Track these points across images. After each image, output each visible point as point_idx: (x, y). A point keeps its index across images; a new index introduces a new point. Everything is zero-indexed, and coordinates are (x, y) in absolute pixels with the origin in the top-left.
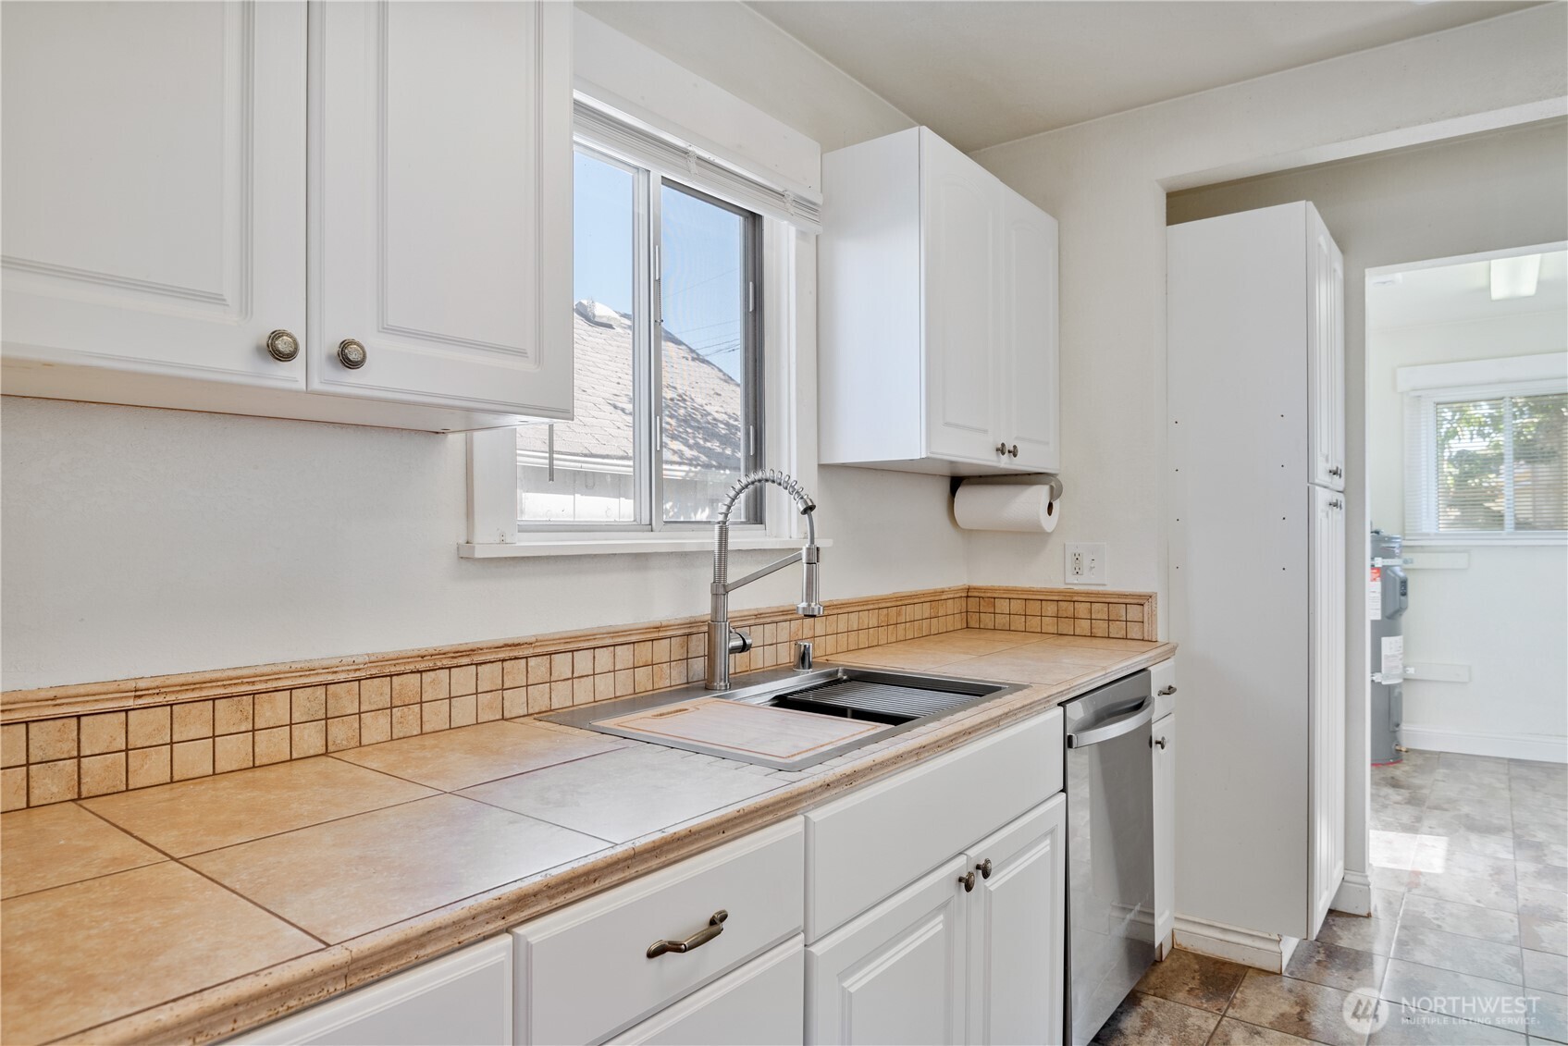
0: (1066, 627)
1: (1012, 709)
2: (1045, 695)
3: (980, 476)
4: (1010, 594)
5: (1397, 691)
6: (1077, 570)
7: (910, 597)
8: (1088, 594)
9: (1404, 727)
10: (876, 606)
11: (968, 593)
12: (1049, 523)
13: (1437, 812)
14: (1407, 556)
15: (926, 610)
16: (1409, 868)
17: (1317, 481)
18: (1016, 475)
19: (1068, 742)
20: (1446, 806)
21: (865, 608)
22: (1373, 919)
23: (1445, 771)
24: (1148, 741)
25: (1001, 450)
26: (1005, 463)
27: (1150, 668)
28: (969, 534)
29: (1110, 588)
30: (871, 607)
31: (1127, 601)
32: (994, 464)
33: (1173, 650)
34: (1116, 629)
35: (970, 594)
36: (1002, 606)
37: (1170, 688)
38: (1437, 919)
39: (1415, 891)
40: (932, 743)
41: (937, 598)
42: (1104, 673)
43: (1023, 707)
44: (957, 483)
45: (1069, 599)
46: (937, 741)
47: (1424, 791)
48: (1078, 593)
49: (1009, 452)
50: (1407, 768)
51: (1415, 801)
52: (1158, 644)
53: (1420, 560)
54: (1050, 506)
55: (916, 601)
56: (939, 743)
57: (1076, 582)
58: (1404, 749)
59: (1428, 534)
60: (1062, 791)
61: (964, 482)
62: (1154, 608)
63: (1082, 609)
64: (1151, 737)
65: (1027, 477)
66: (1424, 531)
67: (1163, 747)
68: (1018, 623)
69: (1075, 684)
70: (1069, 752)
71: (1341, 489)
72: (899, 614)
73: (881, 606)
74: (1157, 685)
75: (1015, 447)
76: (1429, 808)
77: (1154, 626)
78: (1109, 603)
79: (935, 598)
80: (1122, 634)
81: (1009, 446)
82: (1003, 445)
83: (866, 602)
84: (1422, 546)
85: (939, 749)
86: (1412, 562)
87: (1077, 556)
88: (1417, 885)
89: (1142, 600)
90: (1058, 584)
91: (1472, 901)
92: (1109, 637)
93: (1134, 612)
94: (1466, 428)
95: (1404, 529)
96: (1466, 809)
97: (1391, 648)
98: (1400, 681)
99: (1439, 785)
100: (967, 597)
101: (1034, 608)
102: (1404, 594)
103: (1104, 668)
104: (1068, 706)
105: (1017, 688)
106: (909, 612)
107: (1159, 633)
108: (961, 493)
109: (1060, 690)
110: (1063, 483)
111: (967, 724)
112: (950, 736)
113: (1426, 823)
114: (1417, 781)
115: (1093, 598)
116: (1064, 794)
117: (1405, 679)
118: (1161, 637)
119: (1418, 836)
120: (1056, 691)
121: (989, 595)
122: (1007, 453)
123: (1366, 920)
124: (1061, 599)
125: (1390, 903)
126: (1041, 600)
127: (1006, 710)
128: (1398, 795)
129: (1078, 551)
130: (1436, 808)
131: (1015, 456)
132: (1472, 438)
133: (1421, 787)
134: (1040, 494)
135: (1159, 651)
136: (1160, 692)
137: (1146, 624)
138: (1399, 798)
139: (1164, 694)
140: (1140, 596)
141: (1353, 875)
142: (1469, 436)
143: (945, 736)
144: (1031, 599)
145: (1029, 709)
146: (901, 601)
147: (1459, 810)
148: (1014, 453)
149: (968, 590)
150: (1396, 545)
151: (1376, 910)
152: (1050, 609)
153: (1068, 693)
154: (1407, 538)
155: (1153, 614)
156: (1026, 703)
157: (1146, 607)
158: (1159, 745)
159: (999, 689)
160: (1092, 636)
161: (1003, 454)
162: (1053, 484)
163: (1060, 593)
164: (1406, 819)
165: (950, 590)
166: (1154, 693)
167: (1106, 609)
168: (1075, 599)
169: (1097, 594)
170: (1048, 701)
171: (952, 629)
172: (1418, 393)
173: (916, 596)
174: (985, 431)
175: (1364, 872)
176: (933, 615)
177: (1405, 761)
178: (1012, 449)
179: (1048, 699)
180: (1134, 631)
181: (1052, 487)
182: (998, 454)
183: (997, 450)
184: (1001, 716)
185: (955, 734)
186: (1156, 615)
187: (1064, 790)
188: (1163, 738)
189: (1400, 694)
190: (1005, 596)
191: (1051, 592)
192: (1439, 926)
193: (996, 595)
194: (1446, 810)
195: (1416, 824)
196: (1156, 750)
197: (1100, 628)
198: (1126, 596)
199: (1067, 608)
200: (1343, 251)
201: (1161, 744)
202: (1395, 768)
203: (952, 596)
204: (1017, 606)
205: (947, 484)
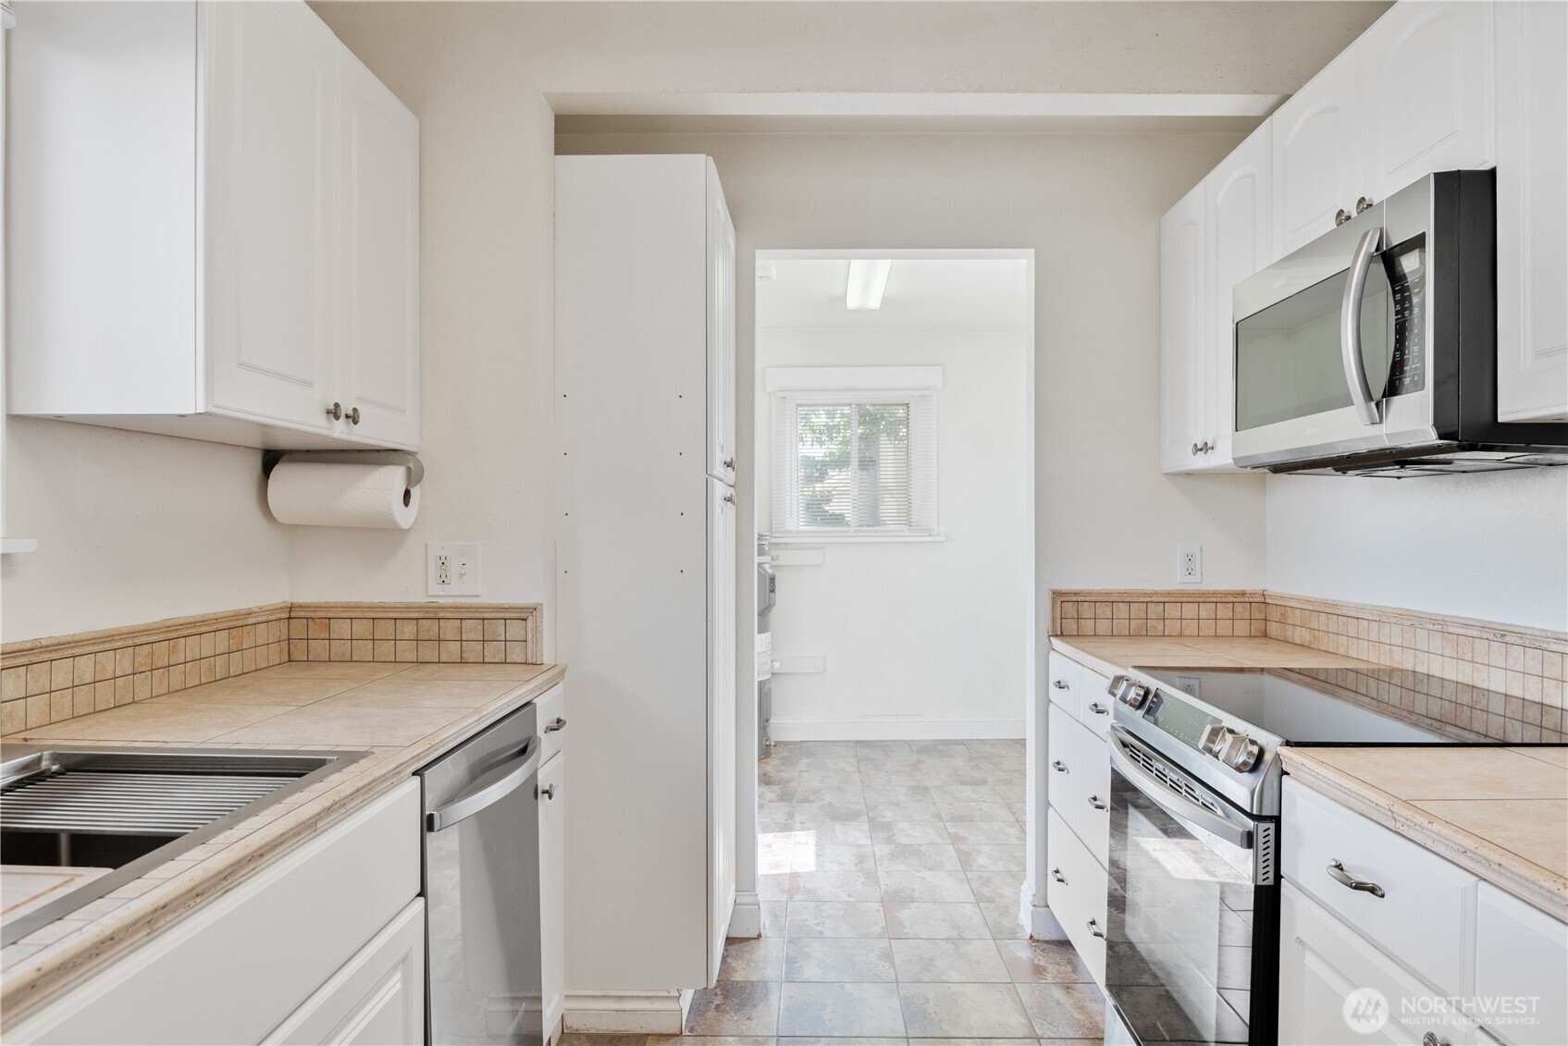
0: (428, 652)
1: (337, 799)
2: (393, 766)
3: (308, 451)
4: (352, 613)
5: (767, 686)
6: (443, 576)
7: (193, 624)
8: (456, 608)
9: (772, 721)
10: (130, 642)
11: (291, 613)
12: (405, 517)
13: (805, 805)
14: (774, 553)
15: (222, 641)
16: (787, 870)
17: (715, 473)
18: (360, 451)
19: (428, 824)
20: (812, 798)
21: (107, 646)
22: (762, 939)
23: (808, 761)
24: (533, 792)
25: (334, 412)
26: (340, 432)
27: (535, 701)
28: (293, 530)
29: (486, 599)
30: (120, 644)
31: (507, 615)
32: (324, 432)
33: (561, 674)
34: (493, 652)
35: (293, 615)
36: (341, 629)
37: (559, 721)
38: (818, 924)
39: (797, 897)
40: (184, 894)
41: (239, 623)
42: (477, 717)
43: (357, 791)
44: (271, 459)
45: (433, 615)
46: (193, 888)
47: (792, 785)
48: (444, 608)
49: (347, 417)
50: (776, 762)
51: (786, 797)
52: (545, 668)
53: (785, 557)
54: (407, 494)
55: (203, 629)
56: (199, 890)
57: (441, 593)
58: (773, 744)
59: (791, 532)
60: (419, 895)
61: (285, 457)
62: (539, 623)
63: (450, 628)
64: (537, 786)
65: (377, 455)
66: (788, 528)
67: (550, 798)
68: (364, 650)
69: (437, 741)
70: (430, 836)
71: (732, 483)
72: (171, 652)
73: (137, 641)
74: (543, 720)
75: (355, 410)
76: (797, 802)
77: (539, 646)
78: (483, 619)
79: (236, 624)
80: (501, 657)
81: (346, 408)
82: (337, 405)
83: (109, 637)
84: (786, 544)
85: (198, 900)
86: (778, 559)
87: (443, 560)
88: (798, 889)
89: (525, 614)
90: (418, 597)
91: (844, 896)
92: (484, 662)
93: (515, 630)
94: (809, 435)
95: (771, 527)
96: (828, 798)
97: (762, 645)
98: (770, 676)
99: (805, 777)
100: (290, 618)
101: (385, 629)
102: (773, 591)
103: (477, 710)
104: (427, 773)
105: (351, 758)
106: (191, 647)
107: (544, 654)
108: (279, 472)
109: (415, 754)
110: (425, 466)
111: (255, 842)
112: (220, 872)
113: (798, 818)
114: (785, 775)
115: (463, 614)
116: (422, 899)
117: (772, 674)
118: (547, 658)
119: (793, 833)
120: (409, 757)
121: (322, 614)
122: (342, 418)
123: (757, 942)
124: (421, 616)
125: (776, 916)
126: (395, 619)
127: (327, 803)
128: (771, 792)
129: (443, 554)
130: (804, 801)
131: (355, 422)
132: (812, 445)
133: (789, 781)
134: (393, 478)
135: (545, 677)
136: (547, 728)
137: (530, 644)
138: (772, 796)
139: (552, 730)
140: (522, 609)
141: (743, 896)
142: (810, 443)
143: (209, 875)
144: (378, 617)
145: (366, 792)
146: (175, 632)
147: (823, 800)
148: (354, 418)
149: (291, 608)
150: (766, 542)
151: (764, 928)
152: (408, 630)
153: (428, 755)
154: (774, 535)
155: (537, 630)
156: (361, 785)
157: (530, 622)
158: (547, 795)
159: (321, 763)
160: (463, 662)
161: (337, 418)
162: (411, 465)
163: (420, 608)
164: (781, 817)
165: (261, 611)
166: (540, 732)
167: (480, 627)
168: (441, 615)
169: (469, 608)
170: (398, 773)
171: (264, 665)
172: (783, 394)
173: (204, 622)
174: (310, 384)
175: (754, 890)
176: (233, 647)
177: (773, 755)
178: (351, 413)
179: (396, 772)
180: (516, 653)
181: (409, 470)
182: (328, 419)
183: (328, 412)
184: (319, 814)
185: (232, 865)
186: (541, 631)
187: (422, 893)
188: (551, 786)
189: (770, 689)
190: (344, 615)
191: (409, 608)
192: (821, 933)
193: (331, 615)
194: (813, 802)
195: (790, 822)
196: (543, 801)
197: (473, 651)
198: (505, 609)
199: (430, 628)
200: (735, 228)
201: (548, 793)
202: (765, 763)
203: (264, 619)
204: (361, 628)
205: (256, 463)
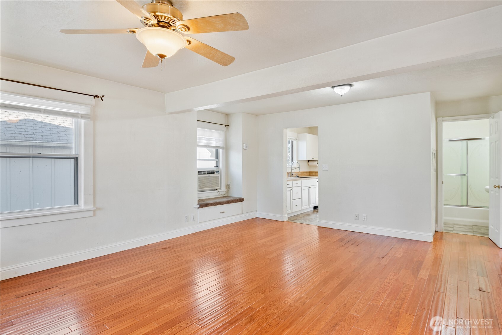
3: (311, 161)
11: (310, 172)
12: (317, 165)
25: (313, 159)
26: (313, 160)
28: (310, 166)
36: (313, 173)
44: (309, 161)
65: (315, 161)
79: (306, 172)
108: (309, 162)
134: (317, 162)
148: (314, 159)
174: (311, 157)
203: (308, 172)
204: (315, 173)
205: (308, 161)
